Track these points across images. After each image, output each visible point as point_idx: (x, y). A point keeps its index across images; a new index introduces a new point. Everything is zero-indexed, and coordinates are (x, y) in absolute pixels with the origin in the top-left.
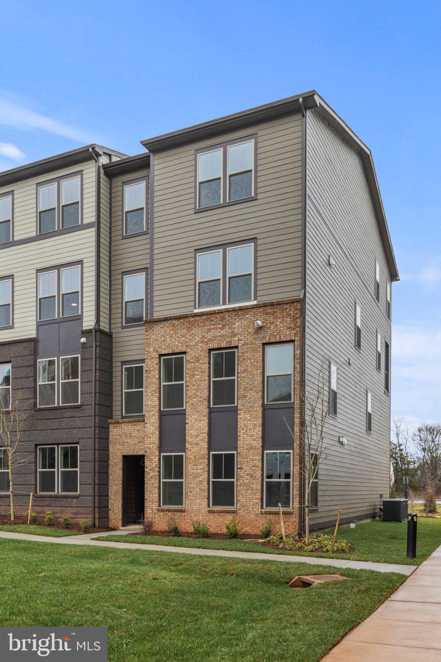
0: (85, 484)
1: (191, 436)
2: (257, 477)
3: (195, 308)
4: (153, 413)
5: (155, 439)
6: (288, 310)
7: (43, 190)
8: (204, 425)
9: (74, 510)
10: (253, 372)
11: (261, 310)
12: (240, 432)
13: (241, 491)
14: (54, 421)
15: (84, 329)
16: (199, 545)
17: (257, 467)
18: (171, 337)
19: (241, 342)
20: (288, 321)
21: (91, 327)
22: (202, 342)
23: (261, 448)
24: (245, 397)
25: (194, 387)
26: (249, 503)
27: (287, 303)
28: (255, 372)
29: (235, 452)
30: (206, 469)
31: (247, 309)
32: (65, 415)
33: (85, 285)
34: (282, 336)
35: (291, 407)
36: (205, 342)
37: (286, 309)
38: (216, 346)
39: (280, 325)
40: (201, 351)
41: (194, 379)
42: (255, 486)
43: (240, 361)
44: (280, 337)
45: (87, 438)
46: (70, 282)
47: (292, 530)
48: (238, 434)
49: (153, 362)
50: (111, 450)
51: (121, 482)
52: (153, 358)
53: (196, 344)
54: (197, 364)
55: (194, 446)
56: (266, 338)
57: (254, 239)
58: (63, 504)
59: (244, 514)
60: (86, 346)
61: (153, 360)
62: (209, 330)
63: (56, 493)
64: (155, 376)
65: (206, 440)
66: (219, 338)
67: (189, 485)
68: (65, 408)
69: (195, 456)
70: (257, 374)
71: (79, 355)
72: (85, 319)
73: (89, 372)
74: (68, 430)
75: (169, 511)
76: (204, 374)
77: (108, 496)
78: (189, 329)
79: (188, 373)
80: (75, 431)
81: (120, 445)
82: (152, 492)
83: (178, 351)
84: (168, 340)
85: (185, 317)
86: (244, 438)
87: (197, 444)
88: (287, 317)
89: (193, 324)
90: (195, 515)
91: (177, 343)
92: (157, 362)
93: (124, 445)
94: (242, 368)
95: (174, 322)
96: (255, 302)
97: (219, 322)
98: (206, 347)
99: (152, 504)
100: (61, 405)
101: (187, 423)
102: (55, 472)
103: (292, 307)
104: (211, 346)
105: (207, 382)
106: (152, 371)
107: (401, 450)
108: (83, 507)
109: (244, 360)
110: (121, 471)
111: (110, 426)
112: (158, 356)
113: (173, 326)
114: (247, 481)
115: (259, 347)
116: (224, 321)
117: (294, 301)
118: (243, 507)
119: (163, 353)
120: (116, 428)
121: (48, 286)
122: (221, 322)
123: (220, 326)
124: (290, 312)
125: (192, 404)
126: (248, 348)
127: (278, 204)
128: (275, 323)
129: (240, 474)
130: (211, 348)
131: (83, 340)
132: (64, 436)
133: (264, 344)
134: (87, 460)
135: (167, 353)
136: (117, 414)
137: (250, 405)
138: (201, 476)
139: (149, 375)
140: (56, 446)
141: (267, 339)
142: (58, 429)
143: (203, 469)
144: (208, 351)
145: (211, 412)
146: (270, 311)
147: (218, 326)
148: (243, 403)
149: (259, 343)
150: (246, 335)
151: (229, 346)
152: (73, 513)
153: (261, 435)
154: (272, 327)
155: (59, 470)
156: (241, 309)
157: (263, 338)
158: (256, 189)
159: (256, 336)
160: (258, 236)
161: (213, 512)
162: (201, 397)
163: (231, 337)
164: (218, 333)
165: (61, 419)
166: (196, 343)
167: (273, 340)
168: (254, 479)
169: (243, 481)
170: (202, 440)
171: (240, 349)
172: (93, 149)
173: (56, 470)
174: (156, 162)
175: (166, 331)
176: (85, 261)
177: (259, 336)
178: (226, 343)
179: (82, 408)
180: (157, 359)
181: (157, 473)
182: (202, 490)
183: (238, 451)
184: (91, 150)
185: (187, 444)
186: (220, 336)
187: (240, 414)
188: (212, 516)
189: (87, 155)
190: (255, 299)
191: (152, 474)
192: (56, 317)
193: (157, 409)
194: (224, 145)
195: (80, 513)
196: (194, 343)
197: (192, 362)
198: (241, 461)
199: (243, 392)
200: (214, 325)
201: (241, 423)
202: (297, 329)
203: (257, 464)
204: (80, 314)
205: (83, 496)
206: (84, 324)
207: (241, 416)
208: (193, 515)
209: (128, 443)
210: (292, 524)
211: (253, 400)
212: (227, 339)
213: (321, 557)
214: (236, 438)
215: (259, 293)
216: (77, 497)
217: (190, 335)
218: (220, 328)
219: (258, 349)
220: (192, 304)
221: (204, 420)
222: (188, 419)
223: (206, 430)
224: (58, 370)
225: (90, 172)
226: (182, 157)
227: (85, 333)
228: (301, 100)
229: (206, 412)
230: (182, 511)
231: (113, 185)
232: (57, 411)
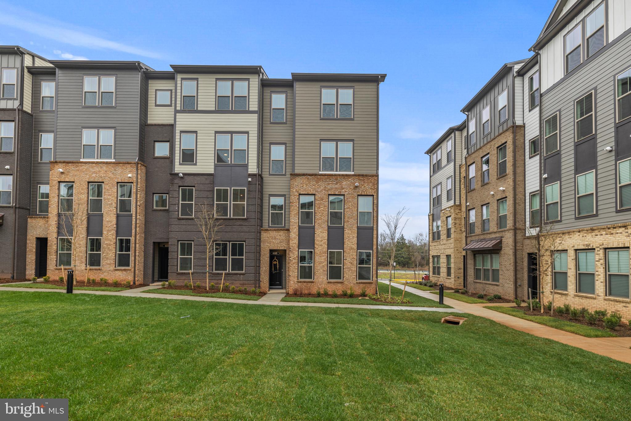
0: (249, 266)
1: (318, 240)
2: (354, 264)
3: (320, 171)
4: (295, 226)
7: (220, 83)
8: (325, 235)
9: (242, 282)
11: (357, 177)
13: (346, 271)
14: (228, 227)
15: (249, 173)
17: (355, 258)
18: (307, 185)
19: (346, 193)
20: (371, 185)
21: (256, 173)
22: (325, 190)
23: (356, 249)
24: (348, 222)
25: (319, 214)
26: (350, 278)
27: (370, 176)
28: (353, 209)
29: (342, 251)
30: (327, 259)
31: (350, 176)
32: (236, 224)
33: (250, 147)
35: (372, 229)
37: (370, 179)
38: (333, 193)
39: (367, 186)
40: (324, 195)
41: (320, 210)
42: (353, 269)
43: (346, 203)
44: (367, 193)
45: (251, 239)
46: (240, 143)
47: (372, 292)
48: (344, 241)
49: (295, 198)
50: (262, 246)
51: (268, 265)
52: (295, 195)
53: (321, 191)
54: (322, 202)
58: (233, 278)
59: (347, 283)
60: (251, 183)
62: (329, 184)
63: (228, 271)
64: (296, 206)
65: (327, 243)
66: (334, 189)
67: (317, 268)
68: (236, 219)
69: (320, 252)
71: (246, 188)
72: (249, 167)
73: (252, 199)
74: (237, 233)
75: (304, 282)
76: (326, 207)
78: (317, 182)
79: (316, 206)
80: (242, 234)
81: (268, 243)
83: (310, 193)
84: (305, 186)
85: (315, 175)
86: (347, 243)
87: (321, 245)
88: (370, 183)
89: (320, 179)
90: (320, 285)
91: (310, 189)
92: (298, 198)
93: (270, 244)
94: (347, 207)
95: (308, 177)
96: (353, 173)
97: (335, 180)
98: (327, 193)
99: (294, 278)
100: (232, 217)
102: (227, 258)
103: (372, 178)
104: (330, 193)
105: (327, 212)
106: (295, 202)
108: (247, 280)
109: (348, 202)
110: (268, 259)
111: (262, 231)
112: (298, 194)
113: (308, 179)
114: (349, 266)
116: (337, 180)
117: (374, 175)
118: (347, 280)
119: (301, 193)
120: (266, 233)
121: (224, 143)
124: (372, 181)
125: (319, 223)
126: (350, 196)
127: (365, 125)
128: (364, 185)
129: (345, 262)
131: (250, 179)
132: (235, 236)
133: (358, 195)
134: (251, 251)
135: (304, 193)
136: (265, 225)
137: (351, 226)
138: (324, 263)
139: (293, 205)
140: (228, 243)
141: (360, 193)
142: (231, 232)
143: (325, 259)
144: (328, 195)
145: (329, 227)
146: (362, 179)
147: (333, 183)
148: (347, 225)
149: (356, 194)
150: (349, 189)
151: (340, 194)
152: (240, 284)
153: (356, 242)
154: (363, 187)
156: (347, 175)
157: (358, 192)
158: (354, 115)
159: (354, 191)
160: (355, 139)
161: (331, 283)
162: (324, 220)
163: (341, 189)
164: (334, 186)
165: (233, 226)
167: (363, 194)
169: (347, 266)
170: (325, 243)
171: (346, 196)
172: (260, 69)
173: (228, 257)
174: (298, 86)
175: (303, 181)
176: (250, 132)
177: (356, 191)
178: (338, 192)
179: (248, 220)
180: (298, 196)
181: (297, 261)
182: (324, 271)
183: (344, 250)
184: (258, 68)
185: (315, 245)
187: (345, 231)
188: (329, 285)
189: (255, 71)
190: (353, 171)
191: (294, 261)
192: (230, 163)
193: (298, 224)
194: (337, 88)
195: (246, 284)
197: (319, 200)
198: (346, 256)
199: (347, 219)
200: (331, 181)
201: (346, 236)
202: (375, 190)
204: (247, 163)
205: (248, 274)
206: (249, 170)
208: (318, 284)
209: (273, 242)
210: (373, 289)
211: (352, 224)
212: (339, 190)
214: (343, 243)
215: (355, 169)
216: (243, 274)
217: (318, 186)
218: (335, 184)
219: (355, 198)
220: (318, 168)
221: (325, 232)
222: (316, 231)
223: (326, 238)
224: (230, 196)
225: (255, 81)
226: (313, 87)
227: (250, 175)
228: (380, 77)
229: (327, 228)
230: (312, 282)
231: (264, 91)
232: (229, 221)
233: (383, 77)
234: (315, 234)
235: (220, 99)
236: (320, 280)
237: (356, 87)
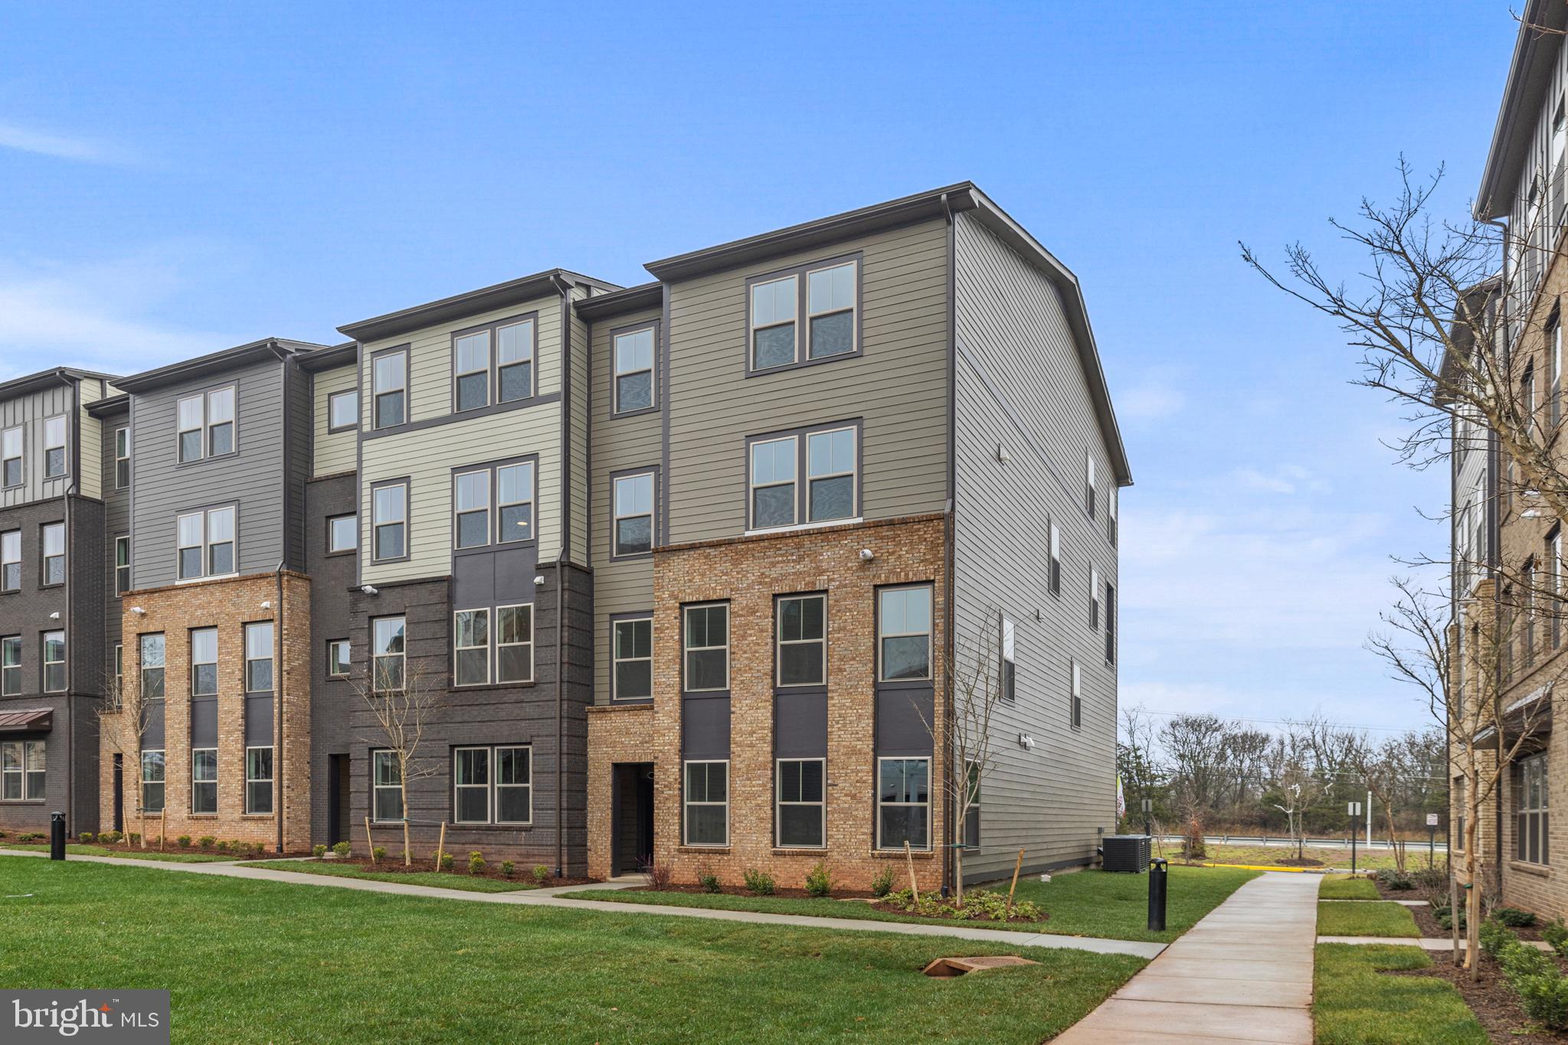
0: (543, 809)
1: (741, 733)
2: (866, 799)
3: (747, 529)
4: (670, 695)
5: (673, 736)
6: (922, 533)
7: (462, 342)
8: (764, 715)
9: (523, 850)
10: (857, 631)
11: (872, 532)
12: (832, 726)
13: (835, 820)
14: (485, 708)
15: (540, 561)
16: (756, 906)
17: (864, 782)
18: (703, 575)
19: (833, 583)
20: (922, 551)
21: (554, 560)
22: (760, 583)
23: (871, 753)
24: (841, 670)
25: (746, 655)
26: (850, 841)
27: (919, 522)
28: (860, 631)
29: (823, 759)
30: (770, 785)
31: (845, 530)
32: (506, 699)
33: (541, 492)
34: (911, 574)
35: (929, 688)
36: (766, 583)
37: (919, 530)
38: (787, 590)
39: (907, 556)
40: (759, 598)
41: (746, 642)
42: (860, 814)
43: (832, 615)
44: (907, 575)
45: (547, 736)
46: (514, 487)
47: (931, 885)
48: (829, 730)
49: (668, 615)
50: (591, 753)
51: (610, 806)
52: (669, 609)
53: (750, 587)
54: (751, 618)
55: (747, 749)
56: (880, 577)
57: (857, 420)
58: (502, 839)
59: (840, 857)
60: (544, 589)
61: (669, 612)
62: (774, 564)
63: (489, 822)
64: (672, 637)
65: (769, 739)
66: (792, 577)
67: (737, 811)
68: (506, 687)
69: (749, 765)
70: (863, 634)
71: (532, 604)
72: (541, 547)
73: (549, 630)
74: (510, 722)
75: (700, 852)
76: (765, 634)
77: (585, 827)
78: (736, 563)
79: (735, 632)
80: (523, 724)
81: (607, 747)
82: (667, 821)
83: (715, 598)
84: (697, 579)
85: (730, 543)
86: (839, 737)
87: (752, 745)
88: (920, 543)
89: (744, 555)
90: (749, 859)
91: (712, 585)
92: (677, 615)
93: (614, 747)
94: (836, 625)
95: (708, 551)
96: (860, 520)
97: (793, 551)
98: (768, 592)
99: (668, 841)
100: (497, 682)
101: (734, 713)
102: (486, 788)
103: (928, 527)
104: (777, 590)
105: (769, 647)
106: (668, 628)
107: (1139, 757)
108: (539, 845)
109: (839, 611)
110: (610, 788)
111: (590, 716)
112: (678, 605)
113: (706, 557)
114: (847, 805)
115: (868, 592)
116: (803, 550)
117: (932, 518)
118: (838, 847)
119: (687, 600)
120: (601, 719)
121: (474, 494)
122: (796, 550)
123: (794, 557)
124: (926, 536)
125: (742, 682)
126: (847, 593)
127: (903, 363)
128: (897, 554)
129: (832, 794)
130: (777, 592)
131: (539, 579)
132: (504, 732)
133: (876, 587)
134: (546, 770)
135: (695, 599)
136: (601, 696)
137: (851, 683)
138: (759, 796)
139: (662, 635)
140: (489, 749)
141: (883, 579)
142: (493, 721)
143: (764, 785)
144: (771, 597)
145: (777, 694)
146: (888, 533)
147: (789, 558)
148: (837, 681)
149: (867, 585)
150: (843, 572)
151: (810, 589)
152: (520, 855)
153: (871, 732)
154: (892, 559)
155: (494, 786)
156: (833, 531)
157: (874, 576)
158: (861, 339)
159: (862, 574)
160: (864, 414)
161: (783, 854)
162: (759, 671)
163: (814, 575)
164: (790, 569)
165: (498, 705)
166: (748, 585)
167: (893, 580)
168: (859, 803)
169: (839, 805)
170: (763, 739)
171: (832, 594)
172: (557, 276)
173: (488, 786)
174: (673, 298)
175: (693, 565)
176: (542, 454)
177: (867, 573)
178: (806, 585)
179: (537, 688)
180: (677, 611)
181: (677, 792)
182: (761, 819)
183: (829, 758)
184: (552, 278)
185: (732, 746)
186: (794, 574)
187: (832, 698)
188: (779, 861)
189: (547, 286)
190: (860, 515)
191: (667, 792)
192: (489, 543)
193: (677, 689)
194: (802, 270)
195: (534, 855)
196: (745, 585)
197: (742, 616)
198: (834, 774)
199: (838, 663)
200: (782, 555)
201: (833, 713)
202: (939, 563)
203: (864, 778)
204: (533, 537)
205: (539, 828)
206: (541, 555)
207: (833, 702)
208: (744, 858)
209: (622, 743)
210: (931, 874)
211: (857, 677)
212: (807, 579)
213: (985, 928)
214: (824, 737)
215: (866, 506)
216: (528, 829)
217: (738, 573)
218: (794, 561)
219: (866, 595)
220: (743, 522)
221: (764, 707)
222: (734, 706)
223: (769, 723)
224: (493, 627)
225: (551, 314)
226: (723, 289)
227: (541, 569)
228: (946, 196)
229: (769, 694)
230: (723, 852)
231: (594, 334)
232: (490, 692)
234: (731, 713)
235: (463, 384)
236: (749, 847)
237: (867, 251)
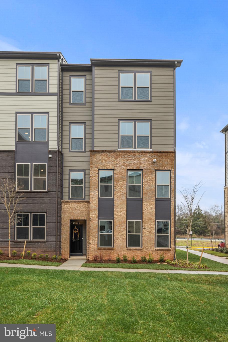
0: (50, 235)
1: (117, 211)
2: (153, 233)
3: (119, 148)
4: (95, 198)
5: (96, 212)
6: (168, 156)
7: (20, 68)
8: (124, 206)
9: (43, 250)
10: (151, 183)
11: (155, 154)
12: (144, 211)
13: (145, 239)
14: (29, 199)
15: (49, 149)
17: (153, 228)
18: (106, 161)
19: (144, 168)
20: (168, 161)
21: (56, 150)
22: (123, 165)
23: (155, 219)
24: (146, 194)
25: (119, 187)
26: (149, 245)
27: (168, 153)
29: (141, 220)
30: (126, 228)
31: (148, 152)
32: (37, 196)
33: (50, 126)
34: (165, 167)
35: (170, 201)
36: (125, 165)
37: (167, 155)
38: (131, 168)
39: (164, 162)
40: (123, 170)
41: (119, 183)
42: (152, 237)
43: (144, 177)
44: (164, 168)
45: (52, 210)
46: (40, 122)
47: (171, 258)
48: (143, 212)
49: (95, 172)
50: (62, 216)
51: (69, 234)
52: (95, 170)
53: (120, 166)
54: (120, 176)
55: (119, 217)
56: (157, 167)
57: (150, 120)
58: (35, 246)
59: (146, 250)
60: (51, 159)
61: (95, 171)
62: (127, 160)
63: (29, 240)
64: (96, 180)
65: (126, 214)
66: (133, 165)
67: (116, 236)
68: (37, 192)
69: (120, 222)
70: (153, 184)
71: (46, 164)
72: (50, 144)
73: (53, 174)
74: (38, 205)
75: (104, 249)
76: (125, 181)
77: (61, 241)
78: (116, 158)
79: (116, 180)
80: (43, 205)
81: (68, 214)
82: (94, 239)
83: (110, 168)
84: (104, 162)
85: (114, 152)
86: (146, 214)
87: (120, 216)
88: (168, 159)
89: (119, 156)
90: (119, 251)
91: (109, 164)
92: (98, 173)
93: (71, 214)
94: (145, 180)
95: (107, 153)
96: (151, 150)
97: (133, 157)
98: (125, 168)
99: (94, 246)
100: (33, 190)
101: (115, 205)
102: (28, 228)
103: (170, 154)
104: (128, 168)
105: (126, 185)
106: (94, 177)
108: (48, 248)
109: (146, 176)
110: (69, 228)
111: (62, 203)
112: (98, 169)
113: (107, 155)
114: (148, 235)
115: (154, 171)
116: (136, 157)
117: (171, 152)
118: (146, 247)
119: (101, 168)
120: (66, 205)
121: (25, 122)
122: (134, 157)
123: (133, 159)
124: (169, 157)
125: (118, 196)
126: (148, 171)
128: (162, 161)
129: (144, 231)
130: (128, 169)
131: (50, 156)
132: (36, 208)
133: (156, 170)
134: (52, 222)
135: (103, 168)
136: (66, 197)
137: (149, 198)
138: (123, 232)
139: (92, 179)
140: (29, 214)
141: (158, 168)
142: (32, 204)
143: (124, 228)
144: (126, 170)
145: (128, 199)
146: (159, 155)
147: (132, 159)
148: (145, 197)
149: (154, 169)
150: (147, 165)
151: (138, 169)
152: (42, 251)
153: (155, 213)
154: (160, 162)
155: (31, 228)
156: (145, 152)
157: (156, 167)
158: (151, 97)
159: (152, 166)
160: (153, 119)
161: (130, 250)
162: (123, 193)
163: (139, 165)
164: (132, 162)
165: (34, 198)
166: (120, 165)
167: (161, 169)
168: (152, 234)
169: (146, 235)
170: (124, 214)
171: (144, 171)
172: (59, 54)
173: (29, 227)
174: (96, 71)
175: (103, 157)
176: (50, 113)
177: (154, 166)
178: (137, 167)
179: (49, 193)
180: (98, 171)
181: (97, 230)
182: (123, 239)
183: (143, 220)
185: (115, 216)
186: (133, 164)
187: (144, 202)
188: (129, 252)
189: (54, 57)
190: (151, 148)
191: (94, 230)
192: (30, 141)
193: (97, 196)
194: (135, 72)
195: (47, 251)
196: (119, 165)
197: (118, 175)
198: (144, 225)
199: (146, 192)
200: (130, 158)
201: (144, 207)
202: (173, 165)
203: (153, 227)
204: (47, 141)
205: (49, 242)
206: (50, 147)
207: (144, 203)
208: (118, 251)
209: (73, 213)
210: (171, 255)
211: (151, 196)
212: (137, 166)
214: (142, 214)
215: (153, 146)
216: (45, 242)
217: (117, 161)
218: (133, 160)
219: (153, 172)
220: (117, 145)
221: (124, 204)
222: (115, 203)
223: (125, 209)
224: (31, 170)
225: (54, 66)
226: (112, 72)
227: (51, 152)
228: (176, 62)
229: (125, 200)
230: (112, 249)
231: (64, 75)
232: (30, 194)
233: (180, 62)
234: (114, 205)
235: (21, 83)
236: (119, 248)
237: (153, 71)
